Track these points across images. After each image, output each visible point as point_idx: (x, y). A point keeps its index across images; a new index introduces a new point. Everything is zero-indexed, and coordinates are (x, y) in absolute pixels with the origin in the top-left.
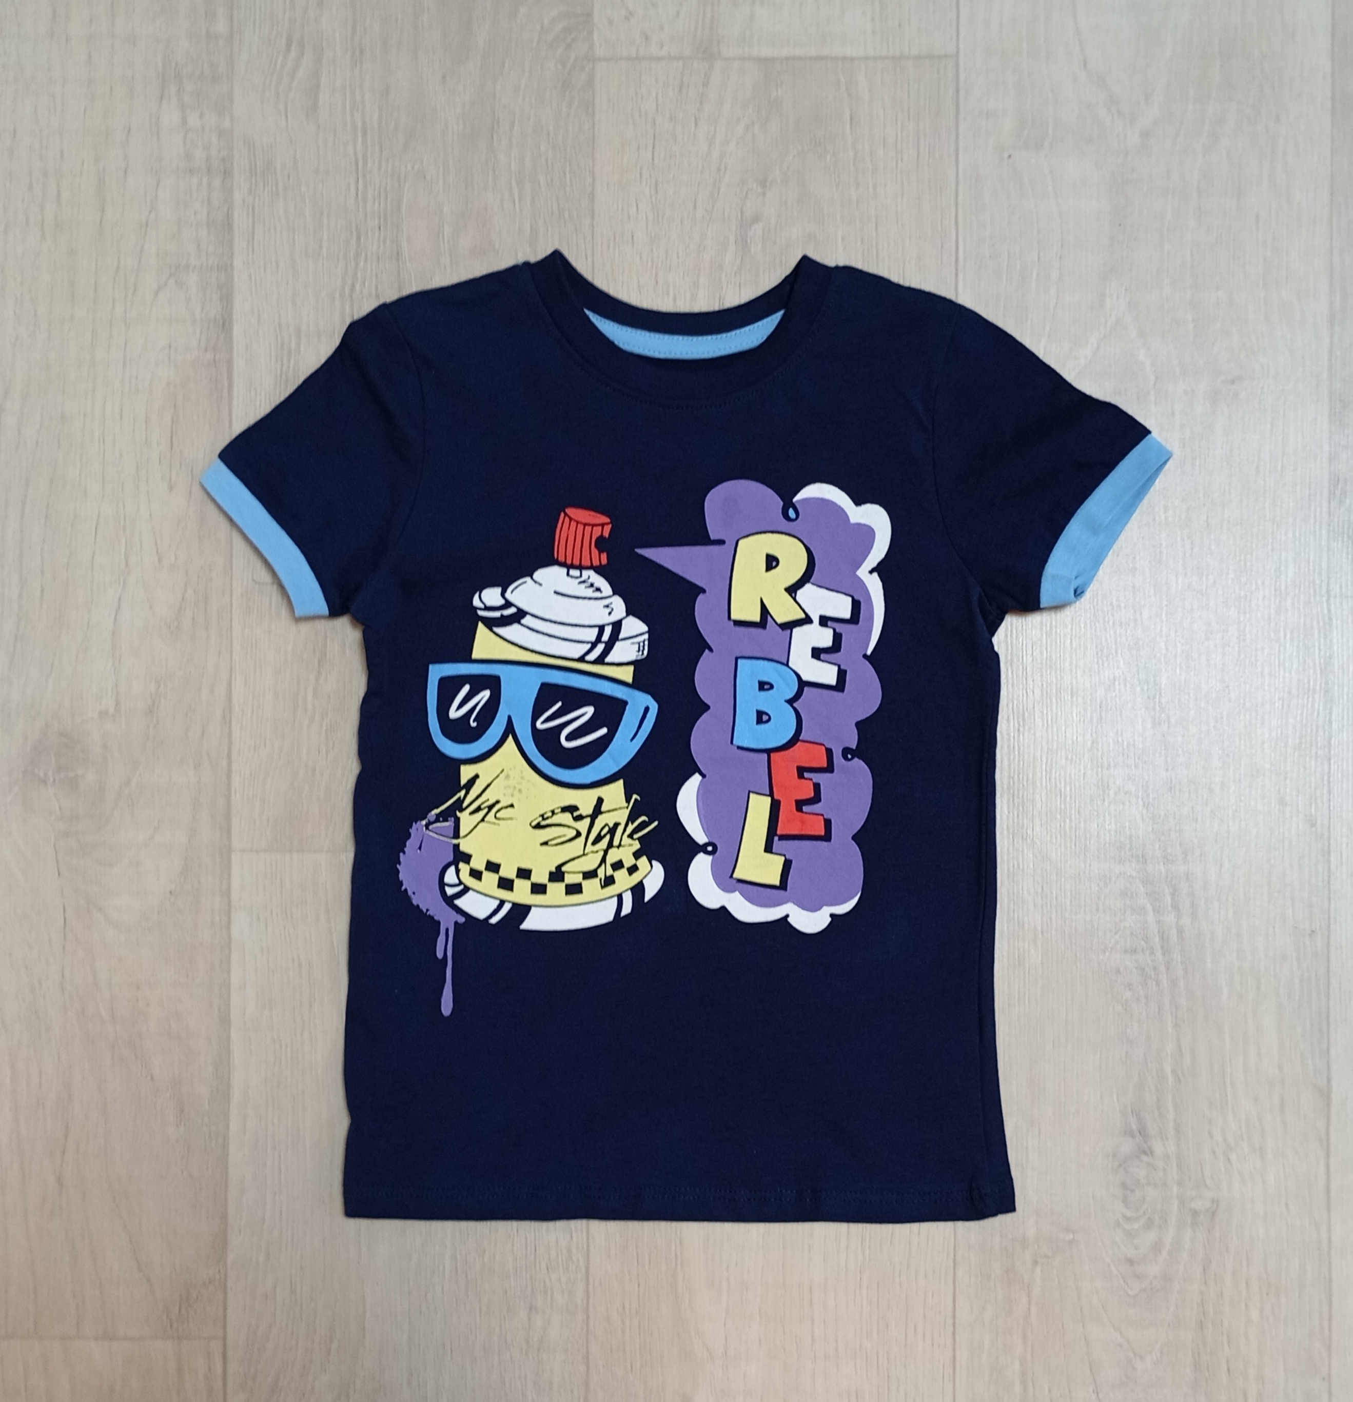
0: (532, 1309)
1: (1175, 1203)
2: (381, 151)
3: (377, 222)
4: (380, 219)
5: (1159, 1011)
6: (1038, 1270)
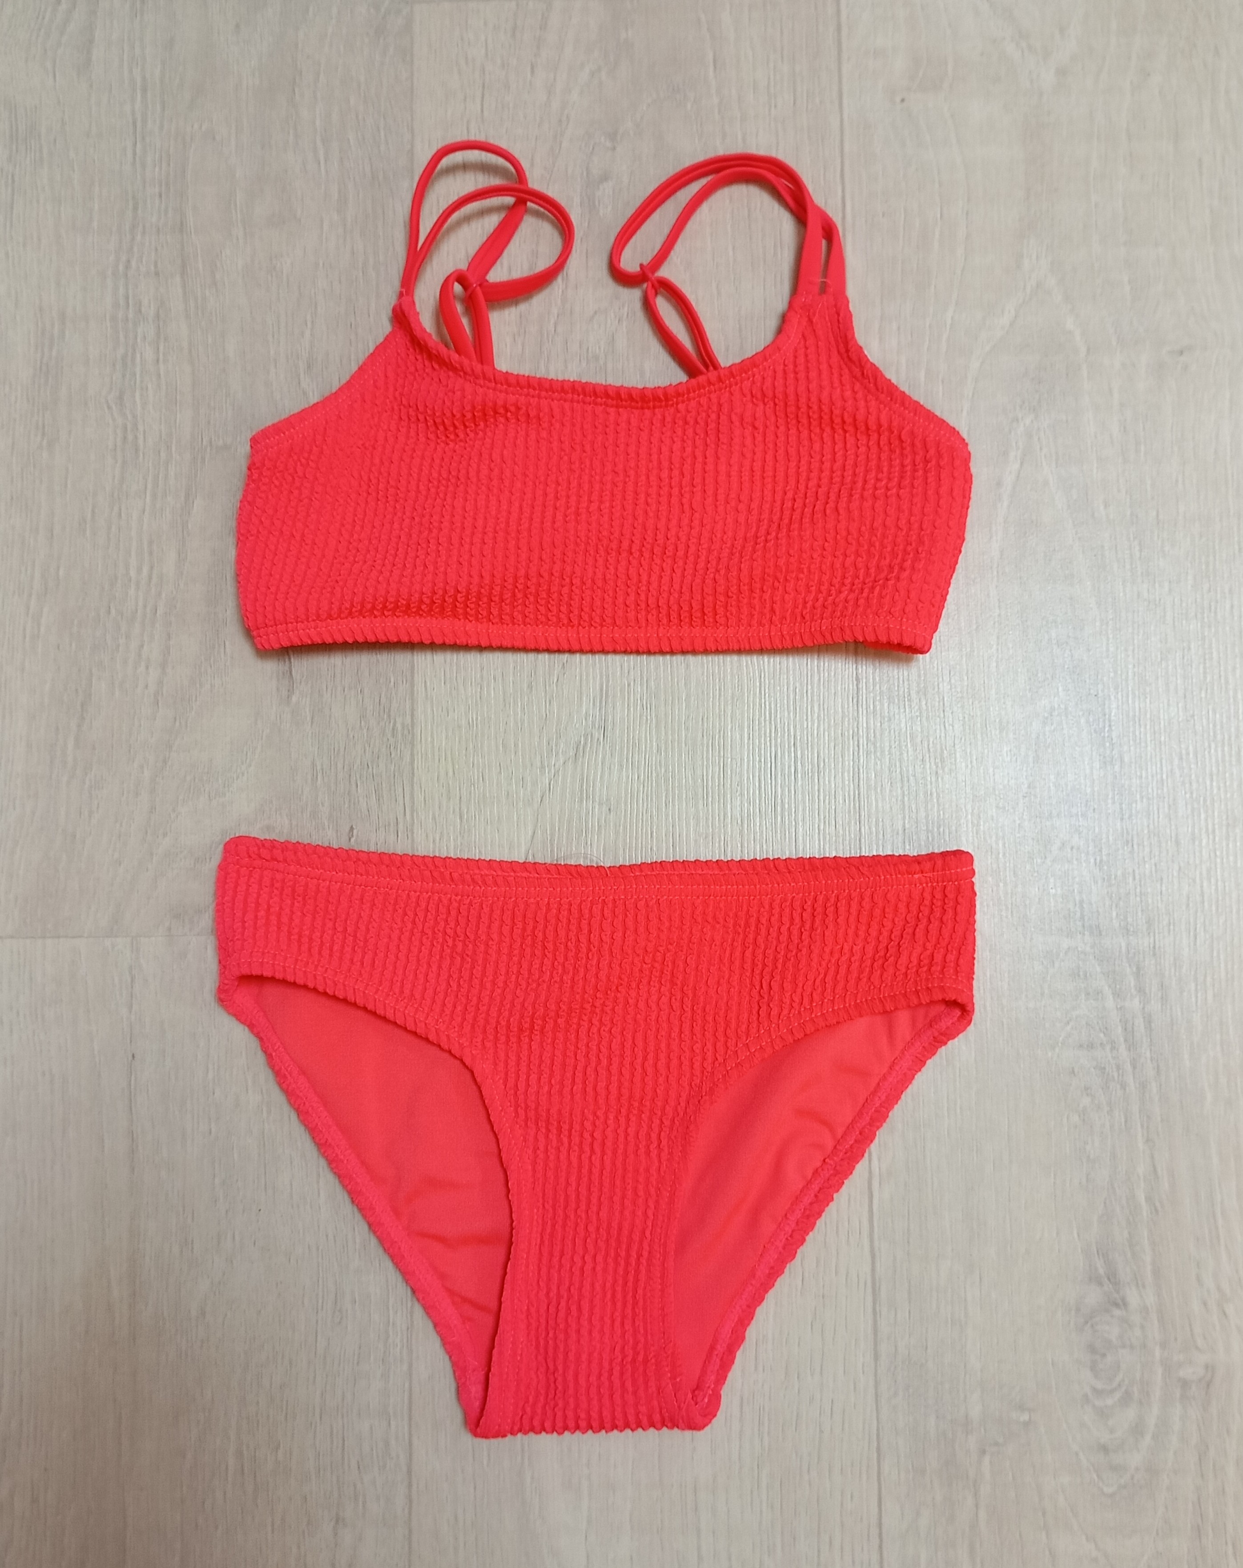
0: (338, 1520)
1: (1160, 1371)
2: (163, 109)
3: (157, 190)
4: (161, 186)
5: (1126, 1122)
6: (987, 1459)
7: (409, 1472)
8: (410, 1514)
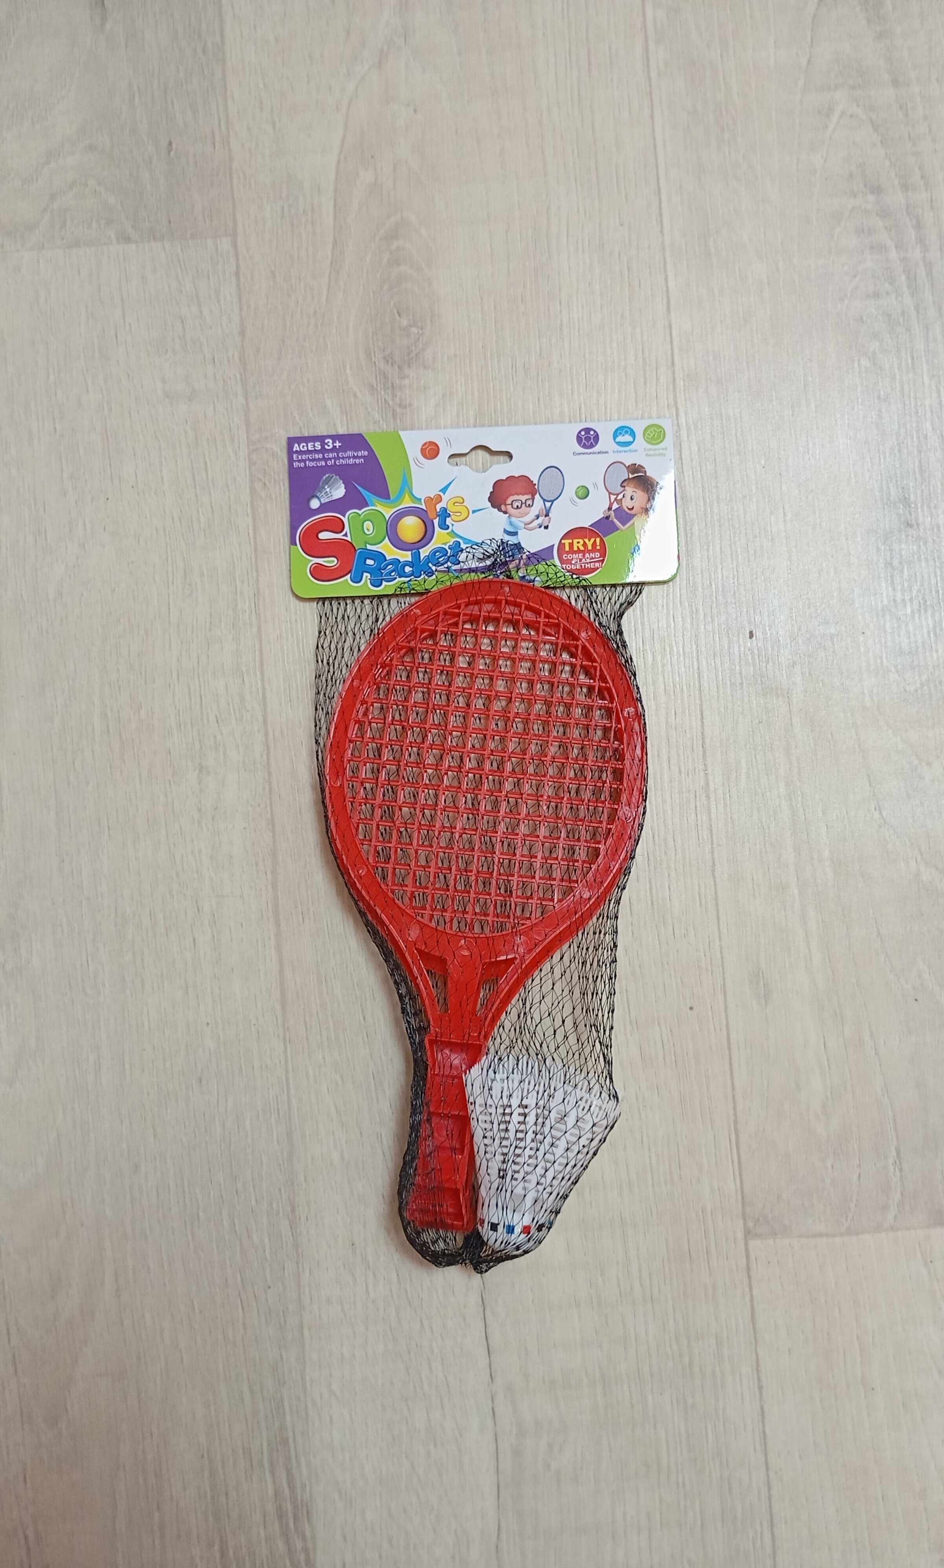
7: (265, 722)
8: (268, 759)
